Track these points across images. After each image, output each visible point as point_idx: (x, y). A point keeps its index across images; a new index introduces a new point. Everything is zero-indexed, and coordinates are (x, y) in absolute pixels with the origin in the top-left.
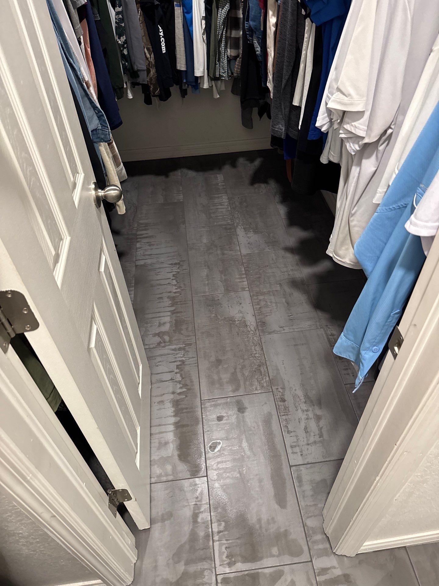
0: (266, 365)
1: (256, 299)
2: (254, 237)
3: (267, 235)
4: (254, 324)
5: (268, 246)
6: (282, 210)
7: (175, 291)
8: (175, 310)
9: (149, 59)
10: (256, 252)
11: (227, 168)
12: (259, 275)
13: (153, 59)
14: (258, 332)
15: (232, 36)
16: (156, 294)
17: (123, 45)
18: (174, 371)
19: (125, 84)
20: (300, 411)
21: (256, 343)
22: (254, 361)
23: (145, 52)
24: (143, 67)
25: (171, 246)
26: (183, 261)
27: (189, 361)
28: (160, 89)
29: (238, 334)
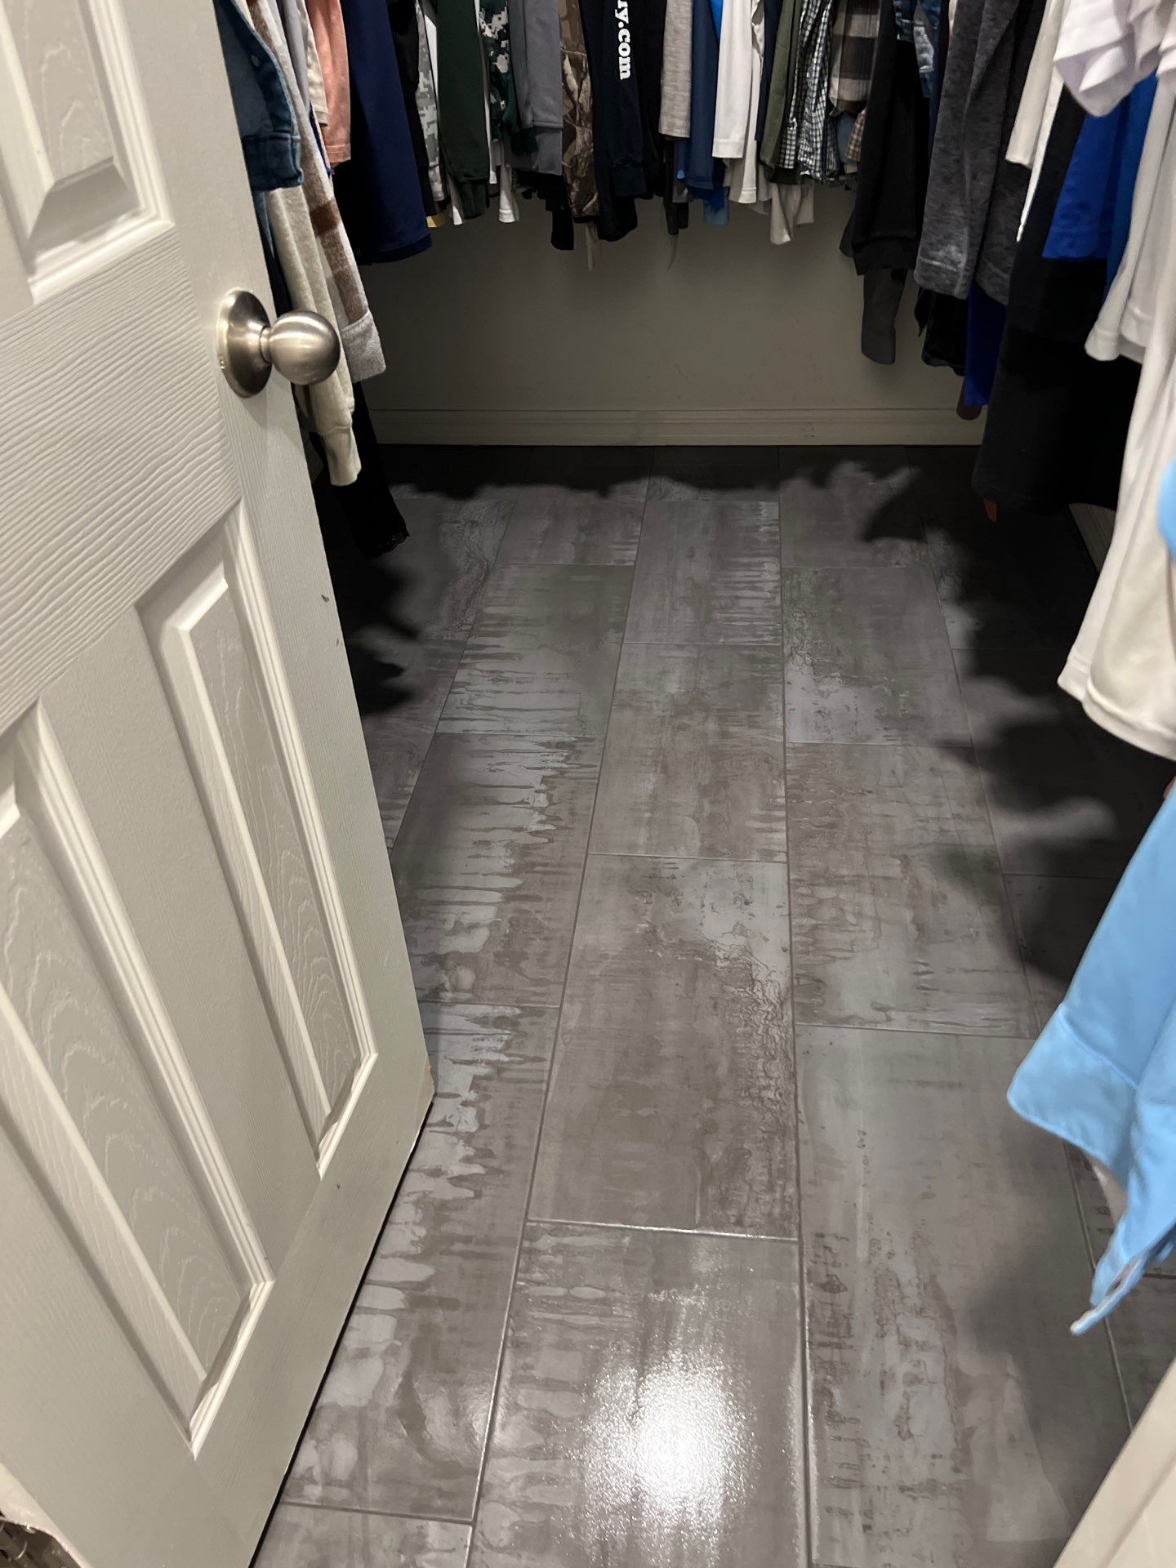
0: (797, 1136)
1: (807, 896)
2: (839, 696)
3: (890, 694)
4: (781, 980)
5: (886, 729)
6: (957, 625)
7: (534, 828)
8: (518, 888)
9: (576, 96)
10: (840, 741)
11: (797, 488)
12: (834, 819)
13: (589, 94)
14: (790, 1013)
15: (852, 34)
16: (473, 830)
17: (498, 42)
18: (457, 1096)
19: (492, 173)
20: (892, 1340)
21: (776, 1050)
22: (755, 1114)
23: (563, 71)
24: (553, 118)
25: (562, 692)
26: (586, 740)
27: (518, 1070)
28: (599, 198)
29: (715, 1006)
